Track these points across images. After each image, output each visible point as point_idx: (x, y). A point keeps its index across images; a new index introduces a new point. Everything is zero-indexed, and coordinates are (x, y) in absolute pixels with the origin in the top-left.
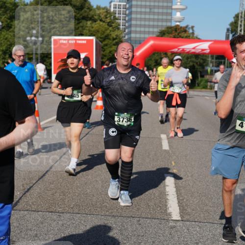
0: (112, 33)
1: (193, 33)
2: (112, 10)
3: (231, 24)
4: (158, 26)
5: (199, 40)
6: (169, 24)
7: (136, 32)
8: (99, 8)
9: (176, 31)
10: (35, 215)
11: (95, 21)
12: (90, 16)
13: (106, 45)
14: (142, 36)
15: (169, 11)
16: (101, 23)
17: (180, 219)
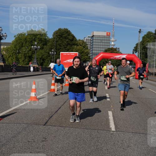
0: (85, 50)
1: (119, 51)
2: (85, 41)
3: (135, 48)
4: (104, 48)
5: (121, 54)
6: (109, 47)
7: (95, 50)
8: (79, 40)
9: (112, 50)
10: (54, 128)
11: (78, 45)
12: (76, 44)
13: (82, 55)
14: (98, 52)
15: (109, 42)
16: (81, 46)
17: (115, 130)
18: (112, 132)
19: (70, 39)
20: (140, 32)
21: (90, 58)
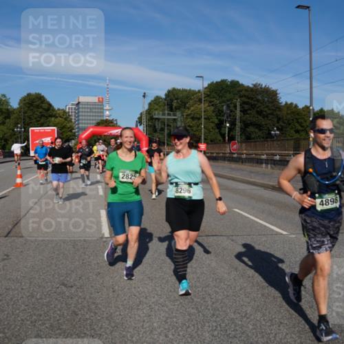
0: (67, 124)
1: (117, 124)
2: (67, 110)
4: (95, 120)
6: (102, 118)
7: (82, 123)
8: (59, 109)
9: (106, 122)
11: (57, 117)
12: (53, 115)
14: (86, 126)
15: (102, 111)
16: (61, 119)
17: (109, 236)
18: (104, 240)
19: (44, 109)
20: (144, 96)
21: (75, 136)
